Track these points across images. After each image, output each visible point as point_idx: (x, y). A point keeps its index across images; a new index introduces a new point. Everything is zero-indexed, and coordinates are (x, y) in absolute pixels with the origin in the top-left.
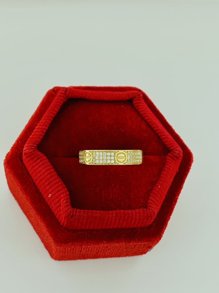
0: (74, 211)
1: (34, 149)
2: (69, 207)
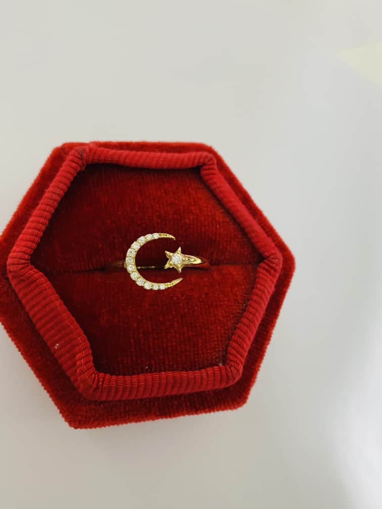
0: (101, 379)
1: (25, 263)
2: (91, 371)
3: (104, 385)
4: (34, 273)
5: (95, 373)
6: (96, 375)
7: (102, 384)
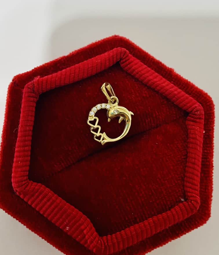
0: (105, 242)
1: (26, 183)
2: (97, 239)
3: (109, 244)
4: (35, 186)
5: (100, 239)
6: (101, 240)
7: (108, 244)
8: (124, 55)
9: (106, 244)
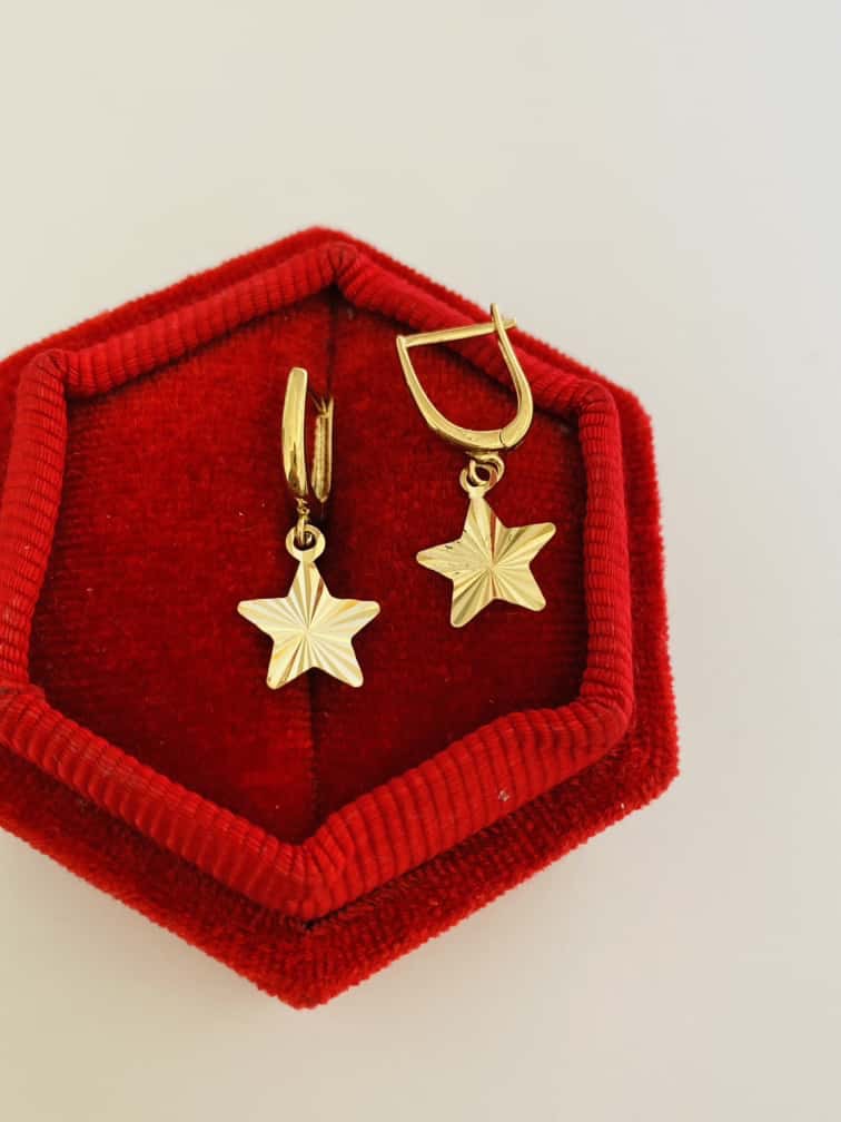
2: (581, 710)
4: (330, 837)
5: (584, 701)
8: (57, 367)
9: (609, 691)
